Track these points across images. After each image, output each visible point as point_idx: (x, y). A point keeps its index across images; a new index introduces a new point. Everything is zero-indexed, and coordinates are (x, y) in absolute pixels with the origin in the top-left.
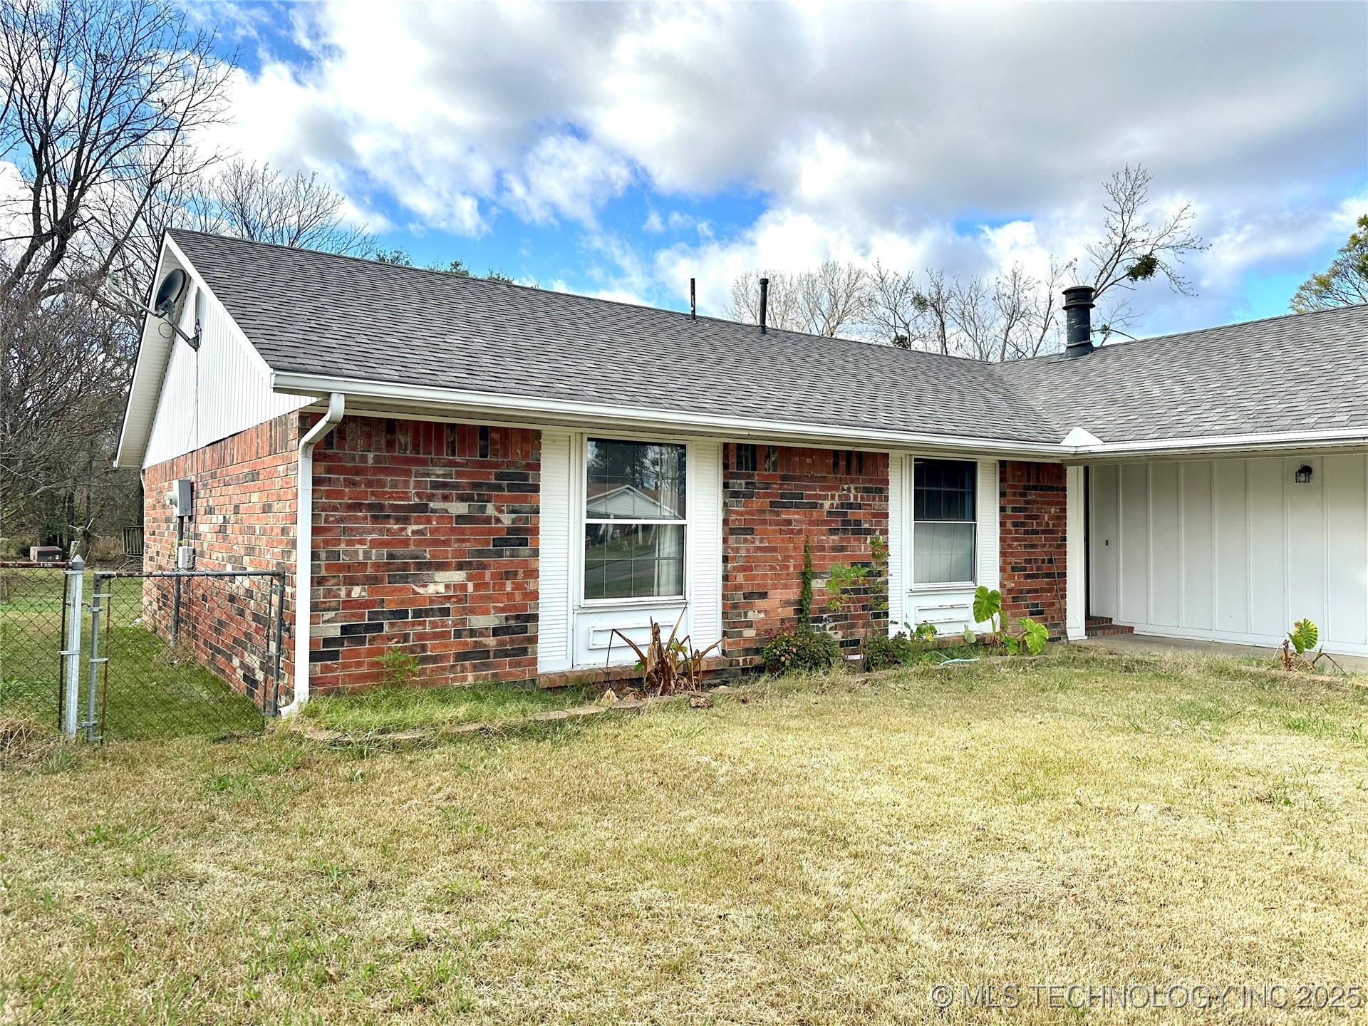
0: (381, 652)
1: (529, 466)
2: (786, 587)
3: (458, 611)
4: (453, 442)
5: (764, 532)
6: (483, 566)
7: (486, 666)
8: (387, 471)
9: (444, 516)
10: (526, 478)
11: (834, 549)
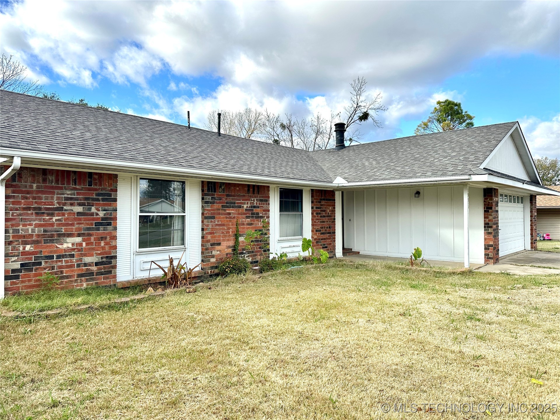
0: (41, 275)
1: (112, 190)
2: (228, 240)
3: (78, 255)
4: (75, 179)
5: (220, 218)
6: (90, 235)
7: (92, 279)
8: (43, 192)
9: (71, 213)
10: (110, 195)
11: (248, 224)
